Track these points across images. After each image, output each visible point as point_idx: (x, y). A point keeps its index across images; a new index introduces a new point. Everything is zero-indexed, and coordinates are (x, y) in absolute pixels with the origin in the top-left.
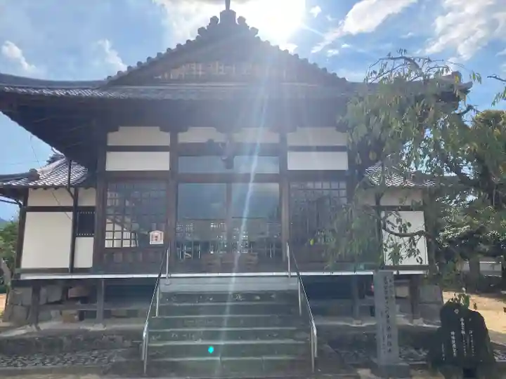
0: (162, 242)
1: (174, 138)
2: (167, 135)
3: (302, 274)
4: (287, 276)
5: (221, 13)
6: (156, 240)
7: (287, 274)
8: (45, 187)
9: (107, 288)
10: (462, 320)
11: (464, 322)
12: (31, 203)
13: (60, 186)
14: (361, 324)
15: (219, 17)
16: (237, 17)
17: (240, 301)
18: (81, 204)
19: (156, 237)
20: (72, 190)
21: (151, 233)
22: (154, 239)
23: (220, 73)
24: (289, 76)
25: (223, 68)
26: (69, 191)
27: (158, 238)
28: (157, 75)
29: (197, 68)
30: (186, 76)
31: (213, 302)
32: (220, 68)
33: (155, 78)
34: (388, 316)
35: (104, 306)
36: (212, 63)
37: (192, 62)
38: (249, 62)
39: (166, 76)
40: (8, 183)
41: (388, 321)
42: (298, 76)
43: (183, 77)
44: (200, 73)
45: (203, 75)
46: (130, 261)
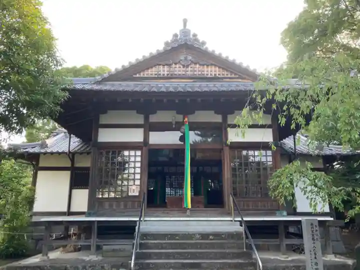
0: (137, 194)
1: (146, 119)
2: (142, 116)
3: (245, 219)
4: (232, 221)
5: (180, 31)
7: (232, 219)
8: (52, 153)
9: (99, 228)
12: (41, 164)
13: (63, 153)
14: (288, 258)
15: (178, 33)
16: (192, 33)
17: (199, 239)
18: (77, 165)
19: (134, 190)
20: (71, 155)
21: (130, 187)
22: (132, 191)
23: (180, 73)
24: (229, 74)
25: (182, 69)
26: (69, 155)
27: (135, 191)
28: (136, 74)
29: (164, 69)
30: (156, 74)
31: (178, 240)
32: (179, 69)
33: (134, 76)
34: (315, 254)
35: (97, 242)
36: (174, 66)
37: (160, 65)
38: (200, 65)
39: (142, 75)
40: (27, 150)
41: (316, 258)
42: (235, 74)
43: (154, 76)
44: (166, 73)
45: (168, 75)
46: (114, 207)
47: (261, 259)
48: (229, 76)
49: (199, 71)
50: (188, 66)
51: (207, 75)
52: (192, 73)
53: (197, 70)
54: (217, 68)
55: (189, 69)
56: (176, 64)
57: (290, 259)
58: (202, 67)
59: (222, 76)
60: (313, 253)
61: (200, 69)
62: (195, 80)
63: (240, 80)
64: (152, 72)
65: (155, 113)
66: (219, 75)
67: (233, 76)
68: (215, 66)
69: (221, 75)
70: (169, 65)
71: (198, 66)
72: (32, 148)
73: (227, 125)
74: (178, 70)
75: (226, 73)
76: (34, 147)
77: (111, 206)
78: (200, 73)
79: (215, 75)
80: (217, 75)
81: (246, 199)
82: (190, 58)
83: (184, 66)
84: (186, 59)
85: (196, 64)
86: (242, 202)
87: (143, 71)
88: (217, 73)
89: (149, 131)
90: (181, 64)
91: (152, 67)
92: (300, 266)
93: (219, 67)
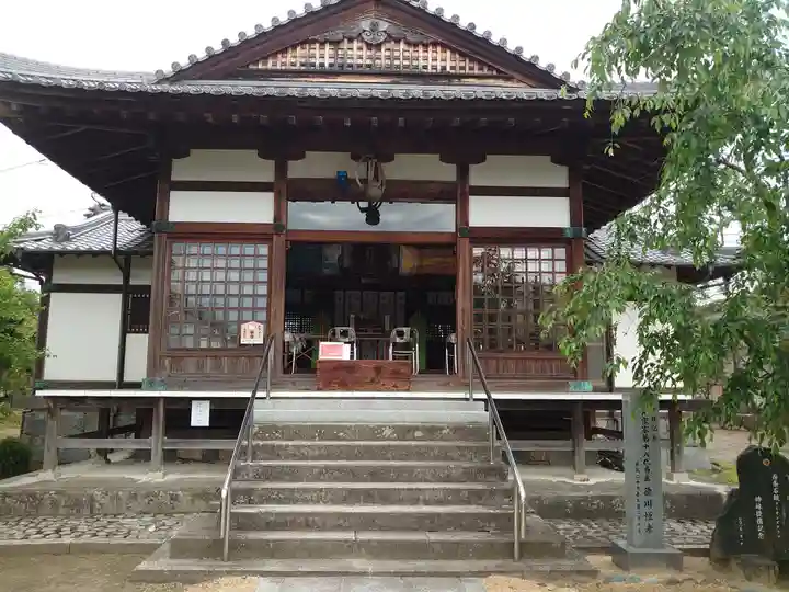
0: (260, 341)
1: (281, 170)
2: (271, 164)
3: (495, 396)
4: (467, 399)
6: (252, 337)
7: (468, 396)
8: (78, 254)
10: (775, 477)
11: (778, 481)
12: (57, 279)
13: (103, 253)
14: (588, 480)
17: (389, 439)
18: (134, 281)
19: (252, 333)
20: (121, 258)
21: (243, 326)
22: (248, 335)
23: (360, 62)
24: (476, 67)
25: (365, 53)
26: (115, 258)
27: (256, 334)
28: (256, 63)
29: (322, 52)
30: (302, 65)
31: (344, 439)
32: (360, 53)
33: (251, 67)
34: (647, 470)
35: (163, 443)
36: (346, 45)
37: (314, 41)
38: (408, 43)
39: (270, 65)
40: (22, 245)
41: (647, 479)
42: (490, 68)
43: (298, 67)
44: (327, 62)
45: (331, 65)
46: (208, 370)
47: (524, 483)
48: (476, 72)
49: (405, 59)
50: (378, 46)
51: (425, 67)
52: (388, 62)
53: (402, 54)
54: (449, 53)
55: (384, 53)
56: (351, 40)
57: (592, 482)
58: (411, 49)
59: (458, 71)
60: (642, 468)
61: (406, 54)
62: (396, 79)
63: (501, 82)
64: (294, 58)
65: (302, 156)
66: (452, 68)
67: (486, 71)
68: (445, 47)
69: (458, 68)
70: (336, 43)
71: (402, 46)
72: (36, 241)
73: (467, 189)
74: (356, 54)
75: (467, 64)
76: (40, 240)
77: (200, 367)
78: (406, 63)
79: (444, 68)
80: (448, 69)
81: (502, 355)
82: (384, 26)
83: (369, 46)
84: (374, 27)
85: (398, 41)
86: (494, 361)
87: (275, 55)
88: (449, 65)
89: (288, 200)
90: (362, 40)
91: (294, 47)
92: (612, 498)
93: (453, 51)
